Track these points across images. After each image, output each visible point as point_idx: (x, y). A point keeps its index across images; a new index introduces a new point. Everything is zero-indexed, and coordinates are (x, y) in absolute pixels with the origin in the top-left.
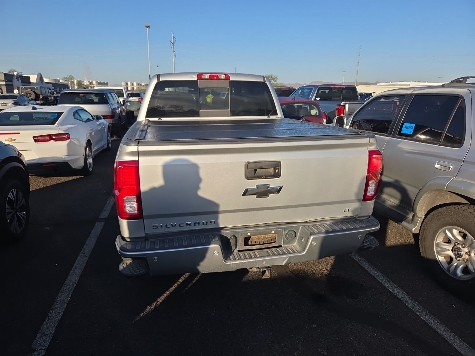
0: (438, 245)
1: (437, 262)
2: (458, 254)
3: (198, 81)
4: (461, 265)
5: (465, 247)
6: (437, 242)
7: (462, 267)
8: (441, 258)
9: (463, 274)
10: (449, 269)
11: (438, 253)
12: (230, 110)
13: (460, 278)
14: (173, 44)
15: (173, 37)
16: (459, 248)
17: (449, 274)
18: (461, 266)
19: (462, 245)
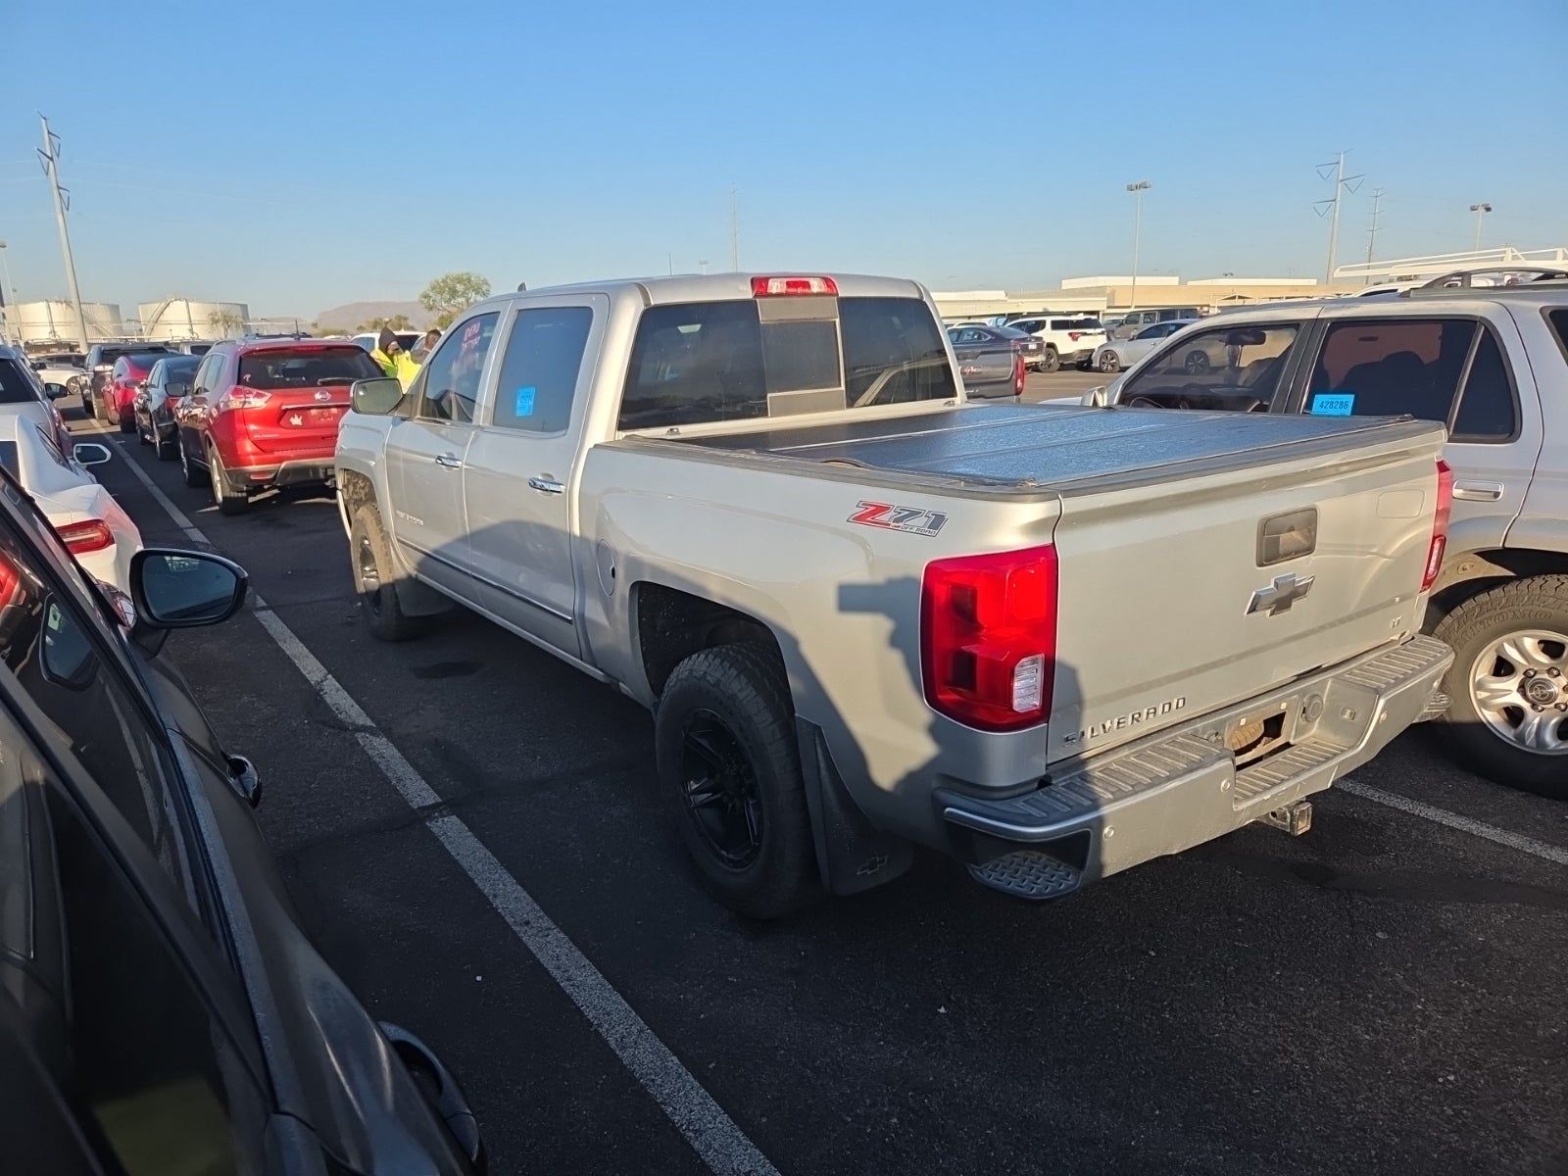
0: (1479, 686)
1: (1482, 727)
2: (1543, 696)
3: (758, 300)
4: (1552, 719)
5: (1559, 675)
6: (1477, 679)
7: (1556, 723)
8: (1491, 717)
9: (1560, 742)
10: (1520, 738)
11: (1483, 703)
12: (843, 388)
13: (1556, 751)
14: (51, 159)
15: (49, 133)
16: (1544, 679)
17: (1523, 748)
18: (1554, 721)
19: (1549, 671)
